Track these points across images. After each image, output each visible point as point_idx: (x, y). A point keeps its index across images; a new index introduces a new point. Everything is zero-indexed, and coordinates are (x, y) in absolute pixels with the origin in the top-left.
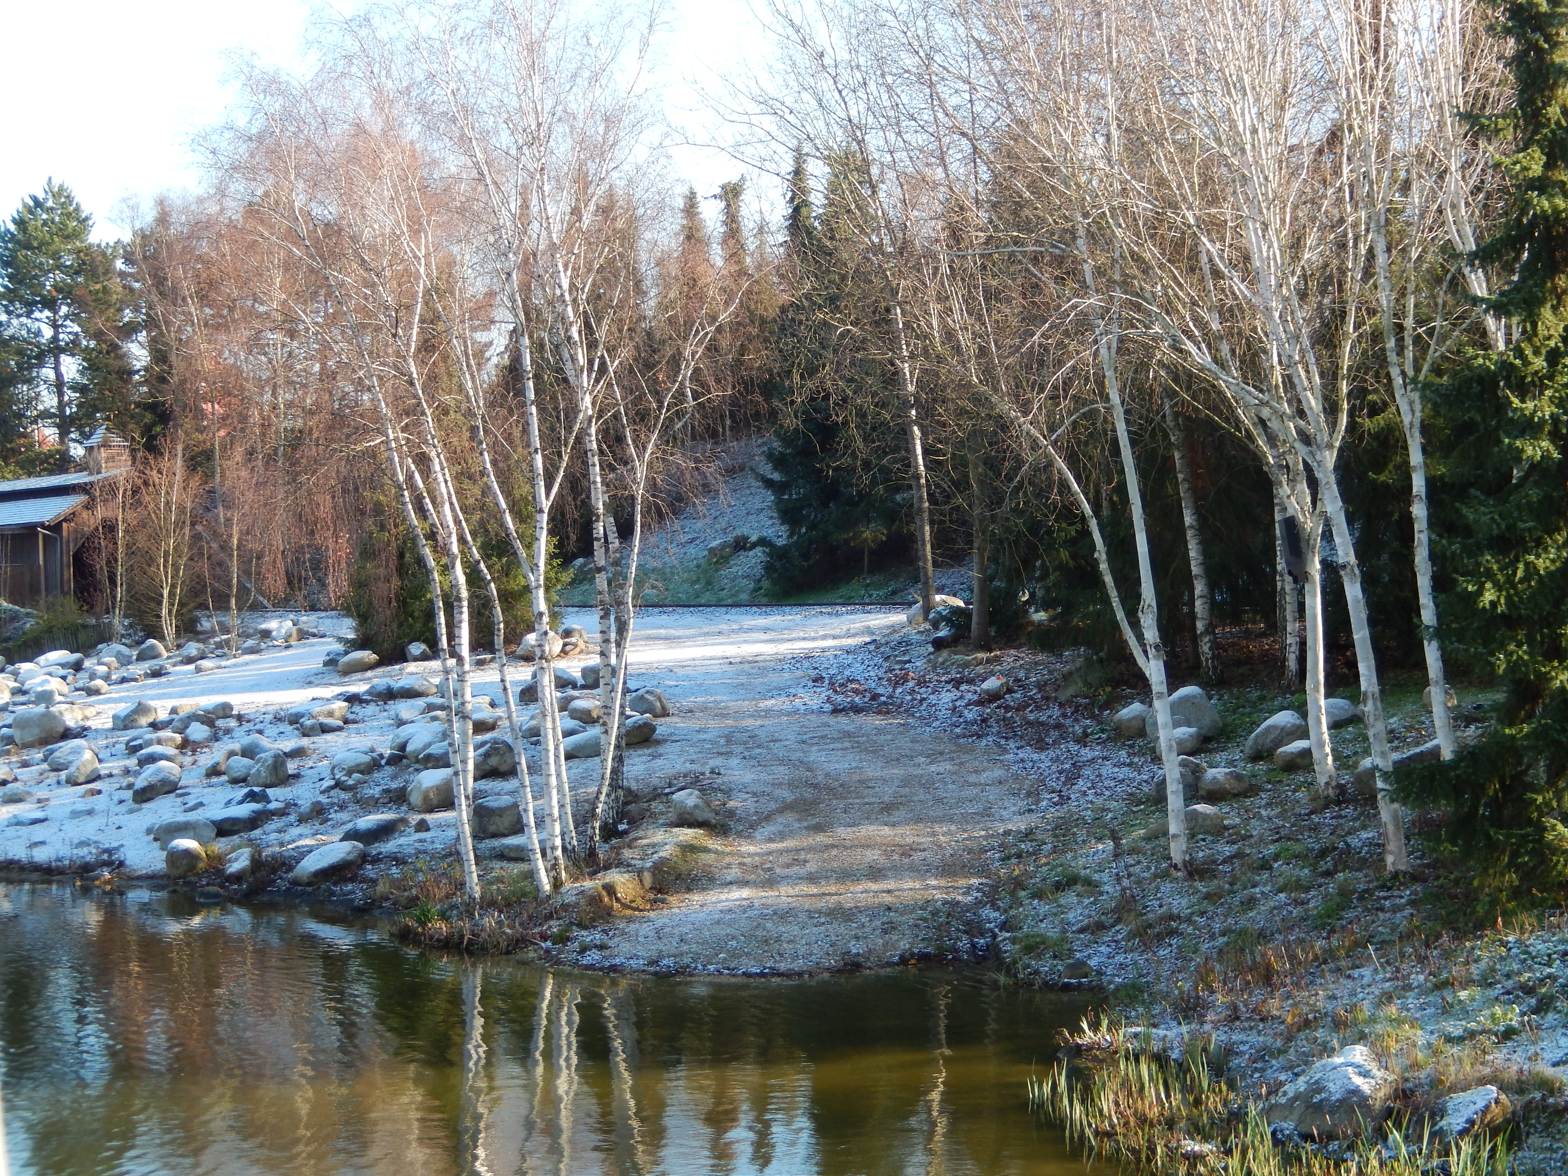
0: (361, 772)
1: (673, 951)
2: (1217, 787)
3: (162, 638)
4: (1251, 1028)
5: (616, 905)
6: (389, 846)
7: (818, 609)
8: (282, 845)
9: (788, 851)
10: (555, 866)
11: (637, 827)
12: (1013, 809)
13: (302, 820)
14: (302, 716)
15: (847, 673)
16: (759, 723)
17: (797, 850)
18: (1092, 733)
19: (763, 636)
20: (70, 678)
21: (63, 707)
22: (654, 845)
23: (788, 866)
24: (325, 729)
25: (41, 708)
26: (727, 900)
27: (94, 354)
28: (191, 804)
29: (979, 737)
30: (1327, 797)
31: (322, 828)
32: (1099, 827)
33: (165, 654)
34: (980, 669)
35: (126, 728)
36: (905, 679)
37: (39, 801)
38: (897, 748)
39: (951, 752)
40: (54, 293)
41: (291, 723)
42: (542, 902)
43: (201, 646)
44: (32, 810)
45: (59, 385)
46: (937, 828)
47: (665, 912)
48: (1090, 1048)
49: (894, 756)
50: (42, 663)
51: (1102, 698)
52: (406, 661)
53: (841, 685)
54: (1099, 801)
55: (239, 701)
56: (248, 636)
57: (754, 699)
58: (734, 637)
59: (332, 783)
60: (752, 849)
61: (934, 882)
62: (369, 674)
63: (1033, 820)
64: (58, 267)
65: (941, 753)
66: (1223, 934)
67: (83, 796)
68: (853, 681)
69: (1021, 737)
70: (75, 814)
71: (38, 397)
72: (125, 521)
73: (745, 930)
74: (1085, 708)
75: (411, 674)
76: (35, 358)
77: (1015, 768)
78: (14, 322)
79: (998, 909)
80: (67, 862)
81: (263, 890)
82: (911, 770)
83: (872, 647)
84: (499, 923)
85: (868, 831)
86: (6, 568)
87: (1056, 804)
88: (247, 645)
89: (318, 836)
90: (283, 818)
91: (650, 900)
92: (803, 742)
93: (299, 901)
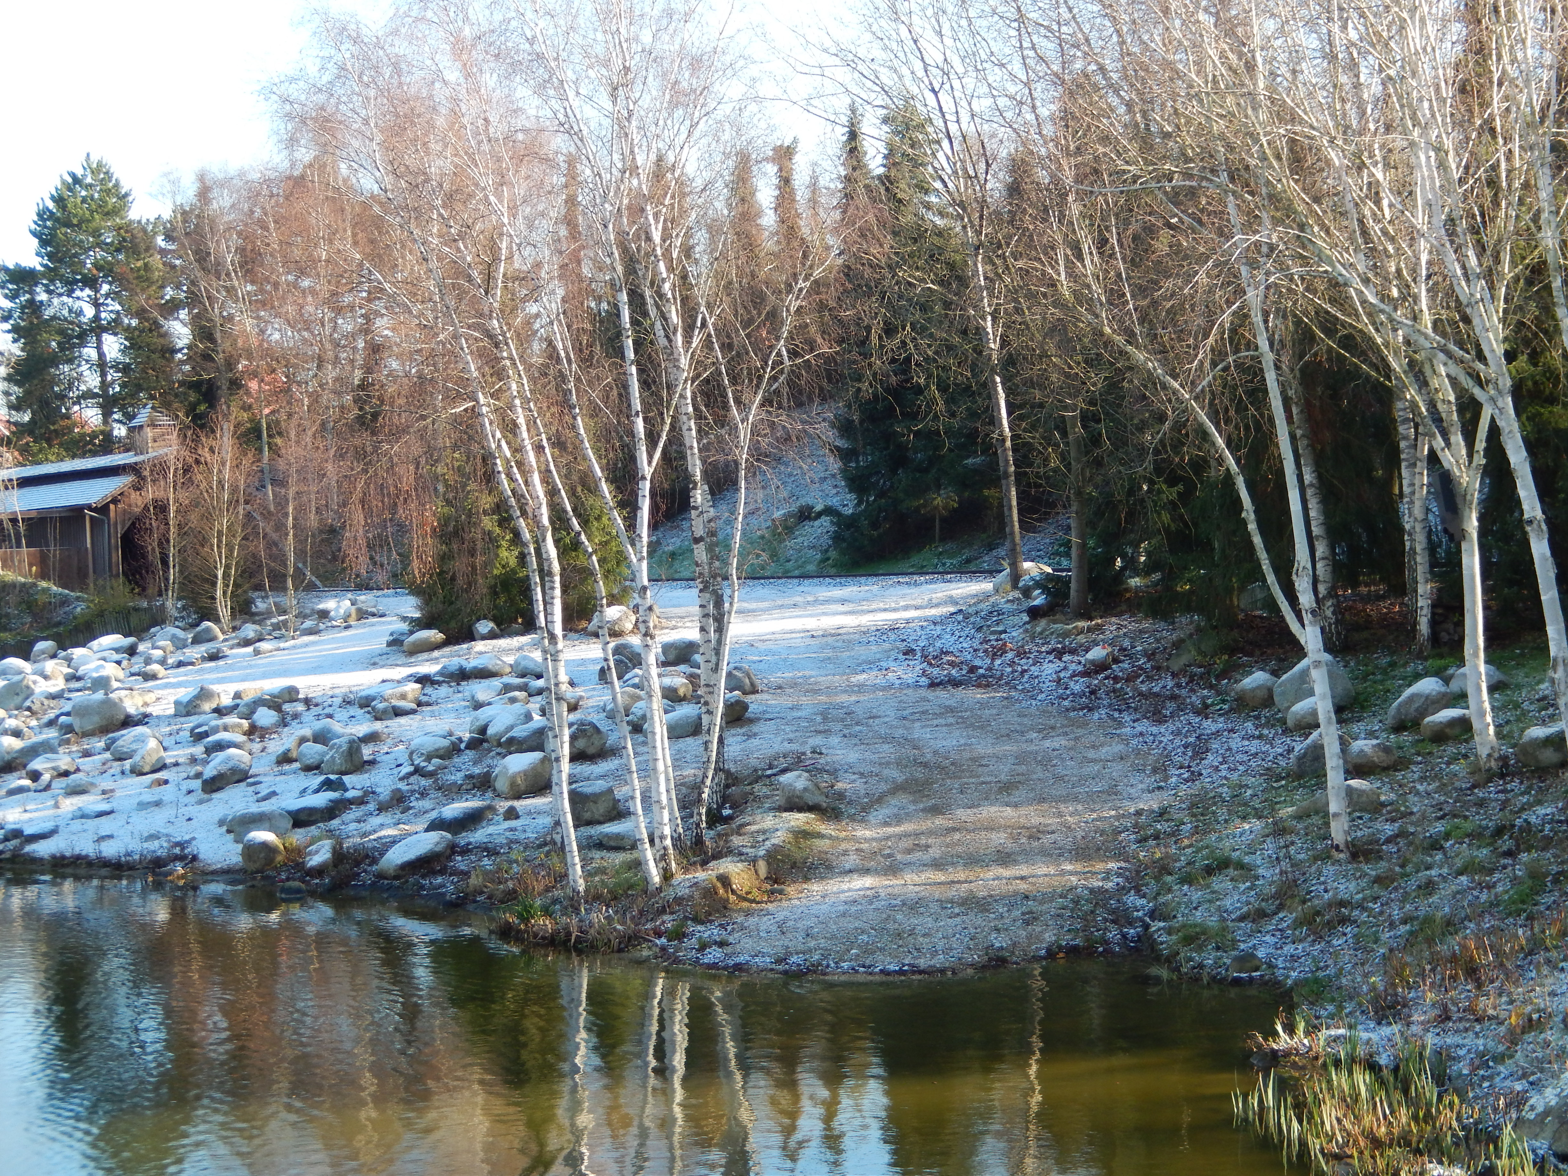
0: (441, 757)
1: (801, 947)
2: (1364, 760)
3: (217, 620)
4: (1466, 1030)
5: (732, 898)
6: (478, 836)
7: (895, 579)
8: (365, 835)
9: (906, 835)
10: (664, 857)
11: (742, 812)
12: (1140, 786)
13: (382, 808)
14: (374, 699)
15: (938, 644)
16: (854, 698)
17: (917, 835)
18: (1213, 704)
19: (841, 608)
20: (125, 663)
21: (123, 693)
22: (764, 832)
23: (909, 851)
24: (398, 713)
25: (100, 695)
26: (849, 890)
27: (137, 333)
28: (264, 793)
29: (1090, 710)
30: (1490, 769)
31: (404, 817)
32: (1239, 805)
33: (221, 637)
34: (1082, 639)
35: (188, 714)
36: (1003, 651)
37: (104, 792)
38: (1005, 723)
39: (1063, 726)
40: (95, 272)
41: (361, 707)
42: (653, 895)
43: (258, 627)
44: (97, 802)
45: (102, 365)
46: (1062, 807)
47: (785, 904)
48: (1287, 1054)
49: (1003, 732)
50: (95, 648)
51: (1219, 667)
52: (473, 639)
53: (935, 658)
54: (1235, 776)
55: (306, 685)
56: (305, 617)
57: (844, 674)
58: (811, 610)
59: (412, 769)
60: (868, 834)
61: (1069, 867)
62: (436, 653)
63: (1162, 799)
64: (98, 245)
65: (1053, 728)
66: (1404, 922)
67: (150, 787)
68: (947, 653)
69: (1136, 709)
70: (143, 806)
71: (80, 377)
72: (176, 500)
73: (874, 923)
74: (1201, 678)
75: (481, 653)
76: (77, 337)
77: (1134, 742)
78: (56, 301)
79: (1144, 896)
80: (137, 857)
81: (347, 884)
82: (1024, 746)
83: (960, 617)
84: (607, 918)
85: (991, 811)
86: (54, 551)
87: (1187, 781)
88: (305, 626)
89: (401, 826)
90: (362, 807)
91: (767, 891)
92: (904, 718)
93: (386, 895)
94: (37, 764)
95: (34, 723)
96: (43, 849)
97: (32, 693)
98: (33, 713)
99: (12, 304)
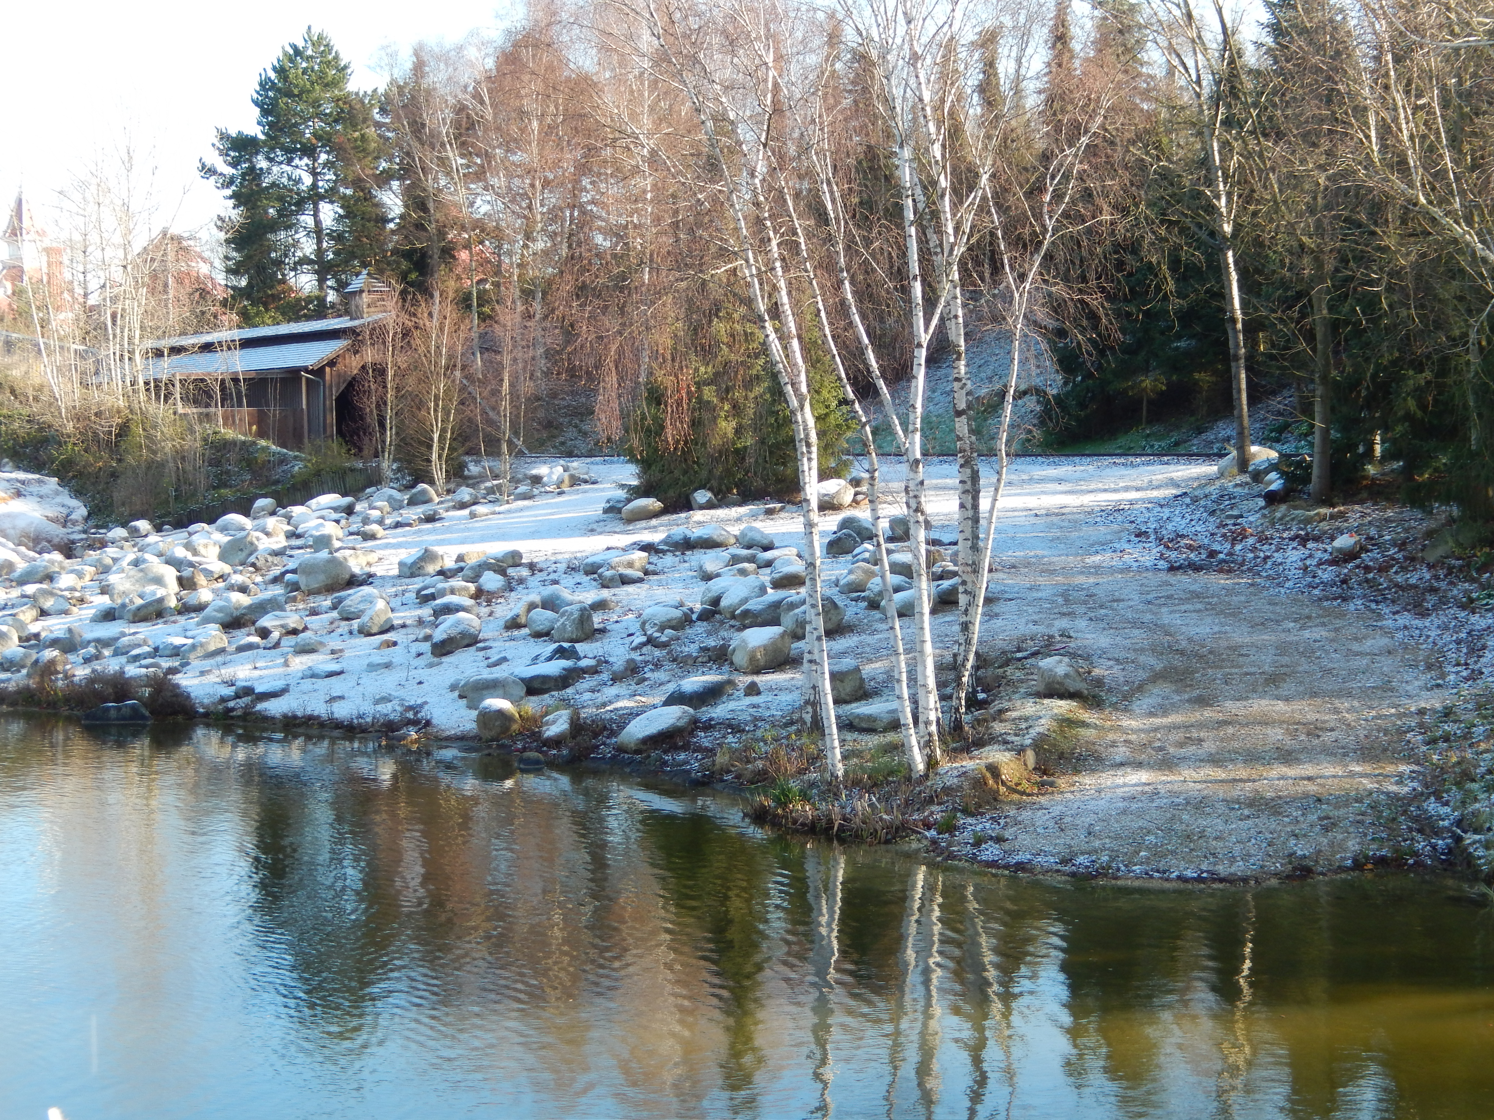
0: (673, 628)
1: (1085, 847)
3: (432, 482)
5: (1003, 789)
6: (720, 711)
7: (1111, 460)
8: (601, 705)
9: (1175, 727)
10: (928, 744)
11: (999, 696)
12: (1417, 683)
13: (616, 679)
14: (600, 566)
15: (1170, 526)
16: (1092, 580)
17: (1187, 727)
18: (1478, 599)
19: (1060, 488)
20: (343, 522)
21: (347, 553)
22: (1026, 719)
23: (1181, 745)
24: (625, 581)
25: (324, 554)
26: (1125, 785)
27: (351, 202)
28: (494, 658)
29: (1344, 600)
31: (640, 688)
33: (437, 499)
34: (1324, 526)
35: (412, 575)
36: (1243, 536)
37: (333, 652)
38: (1256, 610)
39: (1319, 616)
40: (314, 141)
41: (587, 573)
42: (918, 784)
43: (472, 491)
44: (327, 662)
45: (318, 231)
46: (1337, 703)
47: (1058, 797)
49: (1257, 620)
50: (314, 507)
51: (1479, 559)
52: (691, 509)
53: (1170, 540)
55: (528, 549)
56: (518, 481)
57: (1078, 554)
58: (1028, 489)
59: (644, 639)
60: (1134, 724)
61: (1358, 769)
62: (654, 522)
63: (1446, 697)
64: (317, 115)
65: (1309, 617)
67: (379, 648)
68: (1183, 536)
69: (1393, 602)
70: (372, 667)
71: (296, 244)
72: (395, 364)
73: (1160, 822)
74: (1461, 570)
75: (699, 523)
76: (295, 204)
77: (1399, 635)
78: (275, 169)
79: (1446, 804)
80: (369, 720)
81: (587, 757)
82: (1283, 635)
83: (1188, 500)
84: (871, 805)
85: (1260, 705)
86: (274, 411)
87: (1466, 679)
88: (518, 491)
89: (638, 698)
90: (596, 676)
91: (1037, 783)
92: (1149, 603)
93: (628, 770)
94: (266, 622)
95: (259, 579)
96: (274, 707)
97: (256, 549)
98: (257, 569)
99: (234, 171)
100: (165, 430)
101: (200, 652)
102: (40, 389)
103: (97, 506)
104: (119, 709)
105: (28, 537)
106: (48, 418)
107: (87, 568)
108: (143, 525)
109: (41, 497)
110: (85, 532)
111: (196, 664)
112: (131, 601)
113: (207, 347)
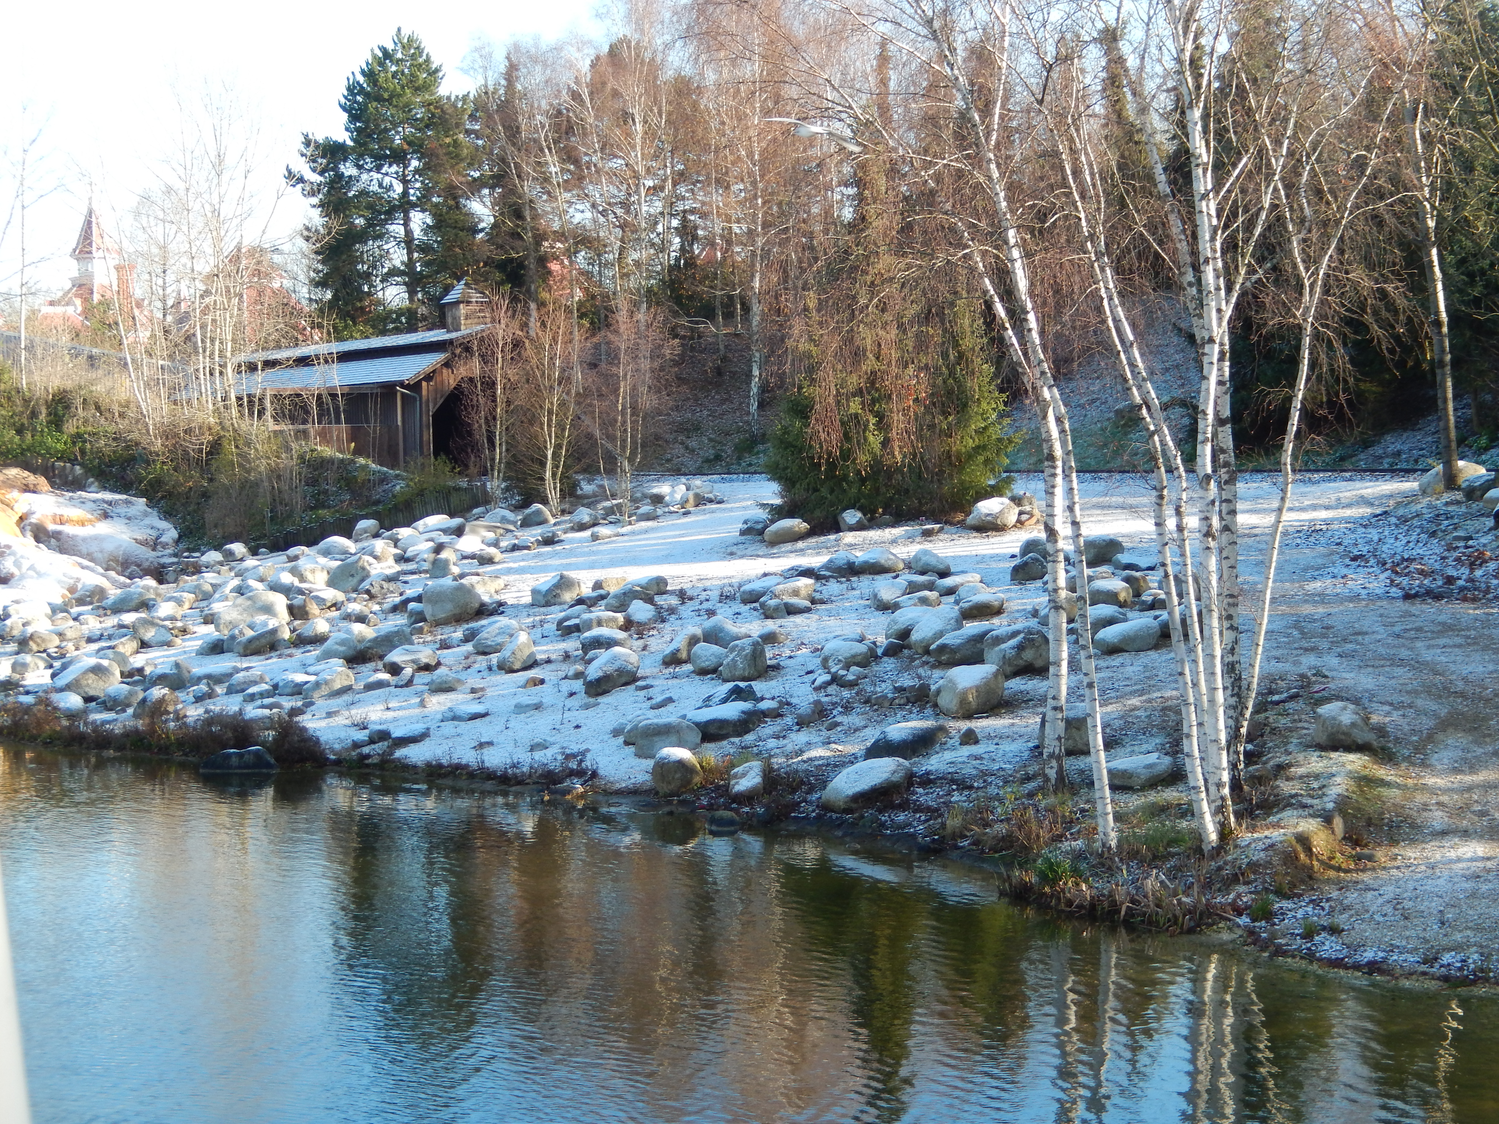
0: (858, 664)
1: (1445, 941)
3: (545, 501)
5: (1316, 865)
6: (936, 763)
8: (791, 754)
9: (1491, 786)
10: (1221, 809)
11: (1262, 747)
13: (802, 723)
14: (761, 594)
15: (1387, 549)
16: (1322, 610)
21: (474, 579)
22: (1317, 777)
24: (791, 611)
25: (445, 581)
26: (1459, 860)
27: (443, 211)
28: (659, 699)
31: (833, 734)
33: (552, 521)
35: (548, 604)
36: (1481, 559)
37: (473, 691)
40: (406, 147)
41: (745, 602)
42: (1213, 857)
43: (589, 511)
44: (468, 702)
45: (408, 241)
47: (1383, 874)
50: (421, 529)
52: (841, 530)
53: (1395, 565)
56: (639, 501)
57: (1293, 580)
59: (827, 677)
60: (1440, 782)
62: (800, 544)
64: (408, 121)
67: (524, 686)
68: (1409, 560)
70: (520, 709)
71: (385, 254)
72: (505, 376)
75: (856, 546)
76: (385, 213)
78: (364, 177)
80: (526, 769)
81: (787, 816)
83: (1393, 520)
84: (1162, 885)
86: (374, 427)
88: (640, 511)
89: (833, 746)
90: (779, 720)
91: (1352, 856)
92: (1398, 636)
93: (839, 833)
94: (396, 656)
95: (376, 608)
96: (415, 754)
97: (367, 576)
98: (372, 597)
99: (322, 179)
100: (259, 447)
101: (324, 690)
102: (127, 405)
103: (188, 527)
104: (241, 756)
105: (116, 561)
106: (135, 436)
107: (185, 594)
108: (238, 548)
109: (129, 519)
110: (175, 555)
111: (321, 704)
112: (241, 632)
113: (303, 361)
